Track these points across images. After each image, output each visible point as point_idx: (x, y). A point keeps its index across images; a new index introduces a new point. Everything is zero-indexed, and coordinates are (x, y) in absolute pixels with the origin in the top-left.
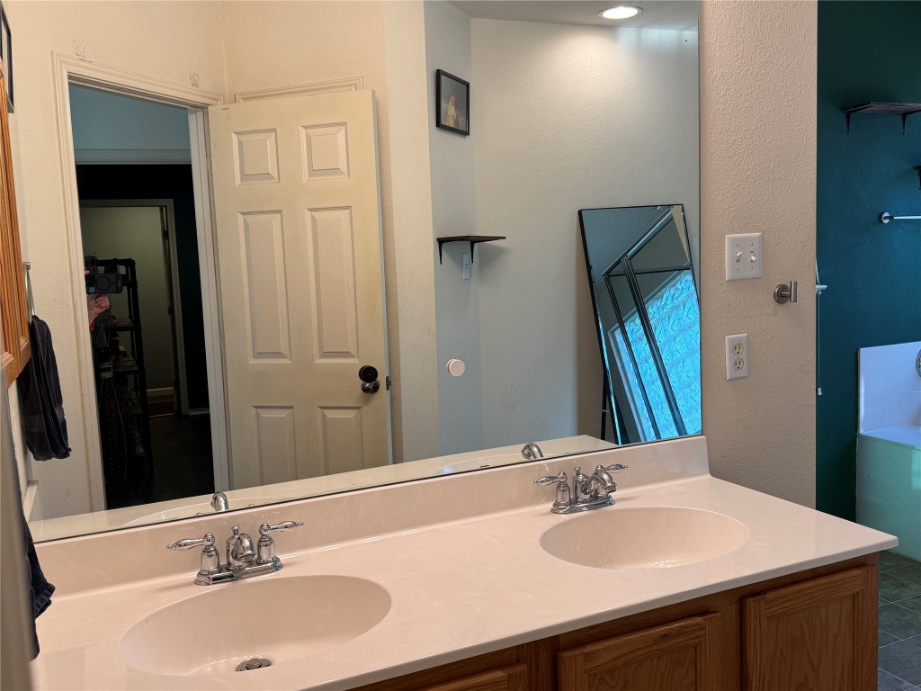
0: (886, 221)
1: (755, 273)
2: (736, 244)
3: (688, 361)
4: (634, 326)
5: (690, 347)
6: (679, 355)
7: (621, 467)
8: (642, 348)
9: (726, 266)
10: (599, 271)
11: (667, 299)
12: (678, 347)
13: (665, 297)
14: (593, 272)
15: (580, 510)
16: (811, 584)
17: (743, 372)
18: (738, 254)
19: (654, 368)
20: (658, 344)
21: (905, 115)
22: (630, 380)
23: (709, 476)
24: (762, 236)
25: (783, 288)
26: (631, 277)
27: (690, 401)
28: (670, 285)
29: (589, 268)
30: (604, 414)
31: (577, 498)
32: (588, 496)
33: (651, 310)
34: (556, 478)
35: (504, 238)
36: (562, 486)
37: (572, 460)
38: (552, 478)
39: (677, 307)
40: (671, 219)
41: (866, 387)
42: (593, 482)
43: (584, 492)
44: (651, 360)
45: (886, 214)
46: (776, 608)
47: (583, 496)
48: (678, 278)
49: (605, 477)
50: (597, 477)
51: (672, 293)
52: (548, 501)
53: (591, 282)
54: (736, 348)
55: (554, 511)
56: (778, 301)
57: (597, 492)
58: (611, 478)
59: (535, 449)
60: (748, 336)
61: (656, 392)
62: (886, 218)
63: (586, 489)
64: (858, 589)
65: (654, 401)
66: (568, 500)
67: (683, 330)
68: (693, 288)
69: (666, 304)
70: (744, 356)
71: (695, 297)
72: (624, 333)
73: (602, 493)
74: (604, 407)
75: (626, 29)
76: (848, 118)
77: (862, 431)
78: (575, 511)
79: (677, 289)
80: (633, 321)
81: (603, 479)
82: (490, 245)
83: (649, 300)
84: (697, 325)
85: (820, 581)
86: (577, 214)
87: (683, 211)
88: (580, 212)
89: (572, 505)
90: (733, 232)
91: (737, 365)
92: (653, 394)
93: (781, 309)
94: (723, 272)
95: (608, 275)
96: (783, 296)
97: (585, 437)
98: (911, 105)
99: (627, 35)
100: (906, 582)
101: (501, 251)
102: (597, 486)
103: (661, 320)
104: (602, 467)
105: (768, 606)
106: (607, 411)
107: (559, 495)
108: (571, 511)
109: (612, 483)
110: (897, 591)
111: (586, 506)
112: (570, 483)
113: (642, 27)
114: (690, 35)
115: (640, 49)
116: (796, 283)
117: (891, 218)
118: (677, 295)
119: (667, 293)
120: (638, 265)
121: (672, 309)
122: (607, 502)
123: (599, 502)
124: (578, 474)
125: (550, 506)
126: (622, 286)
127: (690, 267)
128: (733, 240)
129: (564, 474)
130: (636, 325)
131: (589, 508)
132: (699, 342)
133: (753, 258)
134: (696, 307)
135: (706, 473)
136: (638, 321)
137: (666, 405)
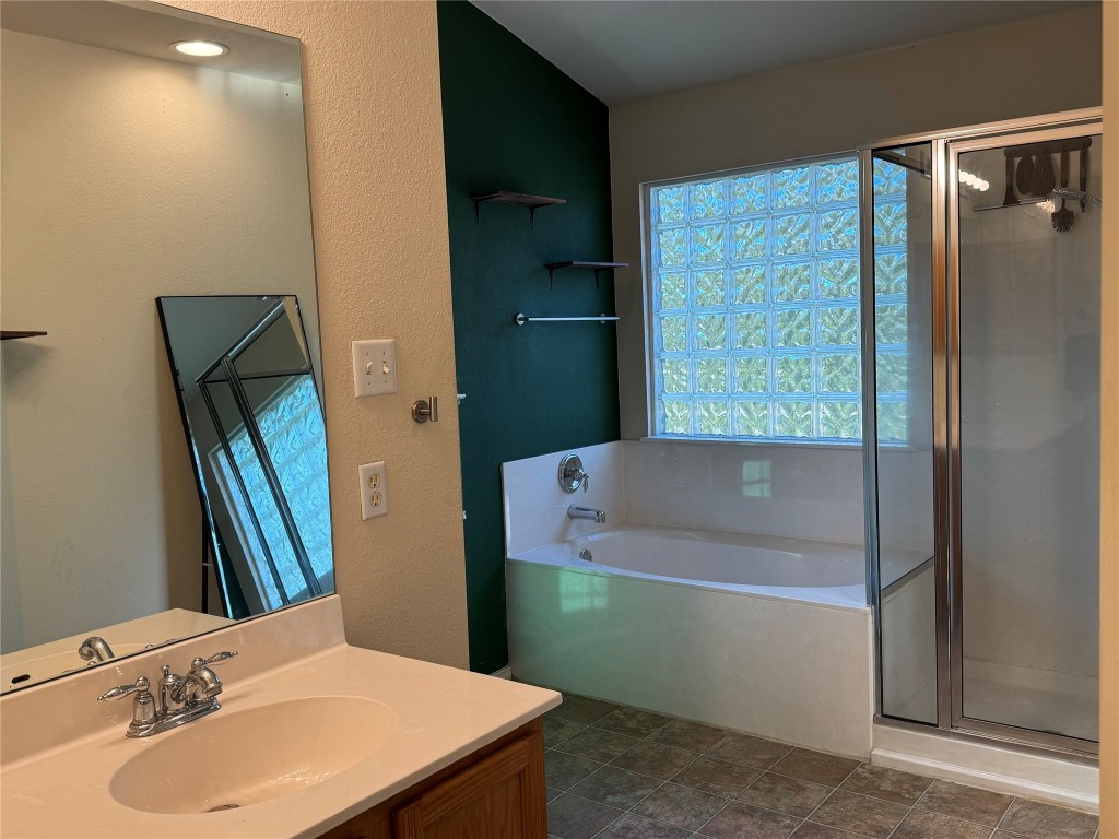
0: (521, 323)
1: (390, 387)
2: (366, 352)
3: (314, 486)
4: (242, 446)
5: (316, 468)
6: (302, 480)
7: (228, 655)
8: (253, 473)
9: (355, 379)
10: (190, 378)
11: (284, 410)
12: (301, 469)
13: (281, 407)
14: (182, 378)
15: (174, 725)
16: (473, 771)
17: (382, 509)
18: (368, 365)
19: (271, 497)
20: (275, 466)
21: (533, 207)
22: (241, 514)
23: (346, 645)
24: (394, 342)
25: (421, 404)
26: (236, 383)
27: (316, 534)
28: (286, 392)
29: (175, 374)
30: (205, 569)
31: (165, 709)
32: (182, 705)
33: (265, 425)
34: (132, 686)
35: (45, 334)
36: (143, 697)
37: (157, 655)
38: (125, 688)
39: (296, 420)
40: (283, 312)
41: (511, 507)
42: (188, 686)
43: (177, 699)
44: (267, 487)
45: (521, 315)
46: (434, 814)
47: (174, 706)
48: (296, 383)
49: (206, 675)
50: (193, 677)
51: (290, 402)
52: (121, 720)
53: (178, 391)
54: (372, 479)
55: (130, 735)
56: (416, 420)
57: (195, 696)
58: (213, 675)
59: (99, 645)
60: (385, 465)
61: (274, 528)
62: (521, 319)
63: (179, 695)
64: (523, 765)
65: (273, 539)
66: (151, 715)
67: (305, 449)
68: (314, 396)
69: (282, 416)
70: (381, 489)
71: (318, 407)
72: (230, 456)
73: (202, 697)
74: (205, 559)
75: (209, 69)
76: (477, 206)
77: (509, 555)
78: (165, 729)
79: (295, 397)
80: (240, 439)
81: (202, 679)
82: (24, 344)
83: (261, 411)
84: (323, 440)
85: (484, 765)
86: (154, 303)
87: (297, 303)
88: (158, 300)
89: (160, 721)
90: (360, 338)
91: (374, 500)
92: (271, 530)
93: (421, 429)
94: (352, 387)
95: (204, 381)
96: (422, 414)
97: (178, 611)
98: (538, 198)
99: (211, 78)
100: (562, 721)
101: (41, 352)
102: (194, 689)
103: (278, 435)
104: (201, 660)
105: (425, 813)
106: (210, 565)
107: (139, 711)
108: (157, 731)
109: (217, 682)
110: (555, 733)
111: (180, 719)
112: (154, 690)
113: (231, 70)
114: (293, 88)
115: (228, 96)
116: (436, 399)
117: (525, 319)
118: (296, 405)
119: (284, 403)
120: (243, 369)
121: (291, 422)
122: (210, 706)
123: (198, 708)
124: (166, 676)
125: (125, 727)
126: (223, 396)
127: (310, 371)
128: (361, 347)
129: (145, 679)
130: (246, 443)
131: (187, 720)
132: (325, 461)
133: (386, 370)
134: (321, 420)
135: (341, 643)
136: (247, 438)
137: (288, 543)
